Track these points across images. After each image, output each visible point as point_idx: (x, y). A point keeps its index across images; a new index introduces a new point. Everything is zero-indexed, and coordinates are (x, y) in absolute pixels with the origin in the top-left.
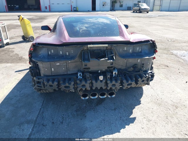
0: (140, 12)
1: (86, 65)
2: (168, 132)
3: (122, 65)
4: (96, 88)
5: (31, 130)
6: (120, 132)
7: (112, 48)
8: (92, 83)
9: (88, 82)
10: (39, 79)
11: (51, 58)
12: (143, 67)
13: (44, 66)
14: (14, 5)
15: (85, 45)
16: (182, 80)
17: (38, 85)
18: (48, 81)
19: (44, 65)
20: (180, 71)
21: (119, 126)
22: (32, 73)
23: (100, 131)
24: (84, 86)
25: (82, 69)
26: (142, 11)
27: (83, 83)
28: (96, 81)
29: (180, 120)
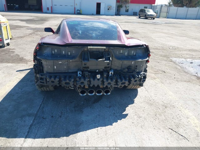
0: (146, 18)
1: (85, 65)
2: (154, 126)
3: (118, 66)
4: (94, 85)
5: (32, 121)
6: (112, 125)
7: (110, 51)
8: (90, 81)
9: (87, 80)
10: (42, 75)
11: (54, 57)
12: (136, 68)
13: (48, 64)
14: (13, 5)
15: (86, 47)
16: (176, 84)
17: (41, 81)
18: (50, 77)
19: (47, 62)
20: (175, 77)
21: (112, 120)
22: (35, 70)
23: (94, 124)
24: (82, 83)
25: (82, 68)
26: (148, 17)
27: (82, 80)
28: (94, 79)
29: (167, 117)
